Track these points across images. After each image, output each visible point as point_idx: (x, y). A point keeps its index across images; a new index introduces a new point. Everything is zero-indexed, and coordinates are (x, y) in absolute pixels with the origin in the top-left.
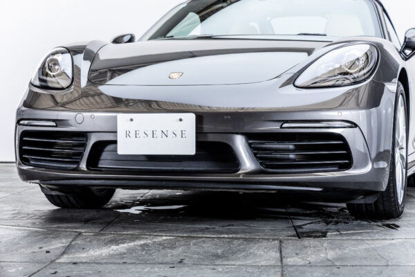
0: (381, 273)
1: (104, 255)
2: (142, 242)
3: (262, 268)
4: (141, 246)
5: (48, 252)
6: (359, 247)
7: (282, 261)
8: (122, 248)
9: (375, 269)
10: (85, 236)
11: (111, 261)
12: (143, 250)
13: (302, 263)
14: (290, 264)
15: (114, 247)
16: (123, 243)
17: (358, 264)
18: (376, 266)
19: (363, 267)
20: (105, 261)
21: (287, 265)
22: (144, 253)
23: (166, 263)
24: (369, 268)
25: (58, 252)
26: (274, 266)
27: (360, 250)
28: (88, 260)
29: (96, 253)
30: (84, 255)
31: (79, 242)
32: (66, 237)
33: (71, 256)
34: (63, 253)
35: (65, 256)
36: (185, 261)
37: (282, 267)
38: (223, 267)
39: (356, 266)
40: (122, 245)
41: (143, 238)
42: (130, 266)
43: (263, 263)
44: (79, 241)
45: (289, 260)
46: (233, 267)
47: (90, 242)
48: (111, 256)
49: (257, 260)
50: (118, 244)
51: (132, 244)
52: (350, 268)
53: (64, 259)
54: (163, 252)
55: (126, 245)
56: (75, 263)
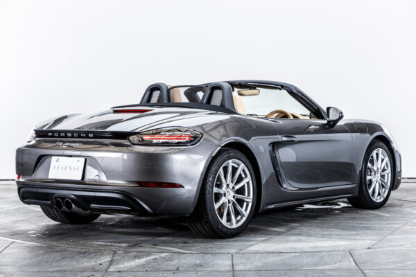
0: (285, 275)
1: (133, 266)
2: (153, 257)
3: (223, 272)
4: (153, 259)
5: (101, 264)
6: (277, 258)
7: (233, 268)
8: (142, 261)
9: (283, 272)
10: (119, 254)
11: (139, 269)
12: (155, 262)
13: (244, 269)
15: (138, 261)
17: (274, 269)
18: (284, 270)
20: (135, 270)
21: (236, 270)
22: (156, 264)
23: (169, 271)
24: (279, 271)
25: (107, 264)
26: (229, 271)
27: (277, 260)
28: (126, 270)
29: (128, 265)
30: (122, 266)
32: (109, 254)
33: (115, 267)
34: (110, 265)
35: (112, 267)
36: (180, 269)
37: (233, 271)
38: (201, 272)
40: (142, 259)
41: (153, 254)
42: (150, 273)
43: (223, 269)
44: (116, 257)
47: (123, 257)
48: (138, 266)
50: (140, 259)
51: (147, 258)
53: (112, 269)
54: (166, 263)
55: (144, 259)
56: (119, 272)
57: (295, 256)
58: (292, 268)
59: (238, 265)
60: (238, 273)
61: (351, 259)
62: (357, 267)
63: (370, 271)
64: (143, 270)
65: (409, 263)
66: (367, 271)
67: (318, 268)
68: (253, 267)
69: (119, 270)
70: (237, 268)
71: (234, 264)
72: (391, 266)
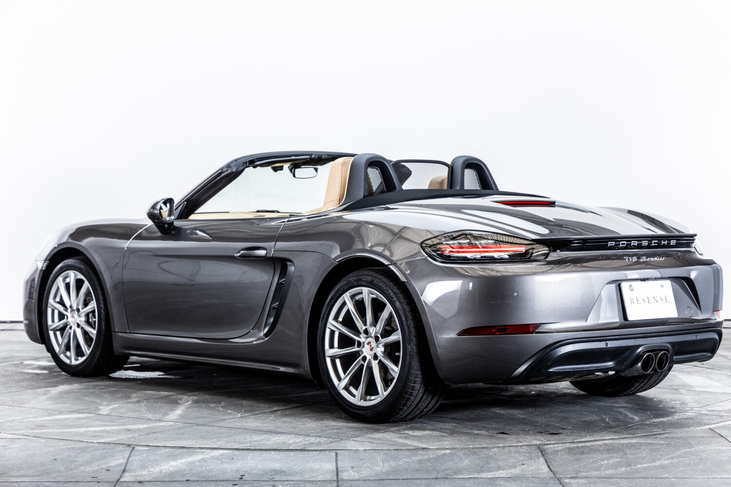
1: (164, 471)
2: (199, 457)
3: (319, 483)
4: (199, 461)
5: (108, 470)
6: (413, 458)
7: (337, 475)
8: (181, 463)
9: (424, 482)
10: (141, 451)
11: (175, 478)
12: (202, 466)
13: (357, 477)
14: (345, 478)
15: (173, 463)
16: (180, 459)
17: (409, 478)
18: (426, 479)
19: (414, 480)
20: (167, 479)
21: (343, 480)
22: (203, 469)
23: (227, 480)
24: (418, 481)
25: (119, 470)
26: (330, 481)
27: (413, 462)
28: (151, 479)
29: (156, 471)
30: (144, 472)
31: (136, 458)
33: (133, 474)
34: (124, 471)
35: (127, 474)
36: (245, 478)
37: (338, 481)
38: (282, 483)
39: (407, 479)
40: (180, 461)
41: (199, 452)
42: (194, 484)
43: (320, 478)
45: (345, 474)
46: (292, 483)
47: (147, 457)
48: (172, 473)
49: (314, 475)
50: (176, 460)
51: (190, 459)
52: (401, 481)
53: (127, 477)
54: (222, 467)
55: (184, 461)
56: (140, 482)
57: (445, 455)
58: (439, 476)
59: (345, 471)
60: (346, 484)
61: (542, 460)
62: (551, 474)
63: (573, 481)
64: (181, 479)
65: (639, 466)
66: (567, 481)
67: (484, 475)
68: (373, 474)
69: (139, 479)
70: (344, 475)
71: (339, 469)
72: (610, 472)
